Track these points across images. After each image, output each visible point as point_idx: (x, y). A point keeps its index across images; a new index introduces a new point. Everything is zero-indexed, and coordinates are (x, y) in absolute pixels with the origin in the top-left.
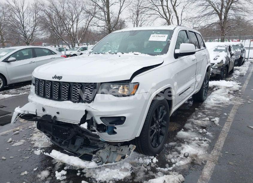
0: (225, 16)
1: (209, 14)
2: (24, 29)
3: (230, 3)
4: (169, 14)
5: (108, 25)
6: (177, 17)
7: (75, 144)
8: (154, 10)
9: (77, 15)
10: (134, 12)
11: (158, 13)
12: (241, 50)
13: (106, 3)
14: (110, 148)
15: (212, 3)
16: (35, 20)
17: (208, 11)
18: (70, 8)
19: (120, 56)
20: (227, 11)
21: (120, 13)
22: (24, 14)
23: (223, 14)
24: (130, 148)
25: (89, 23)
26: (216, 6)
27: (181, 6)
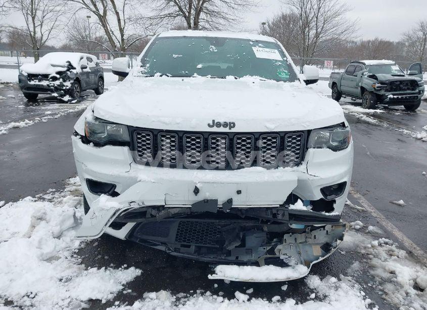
0: (195, 22)
3: (201, 2)
14: (295, 238)
19: (254, 83)
20: (198, 15)
24: (327, 231)
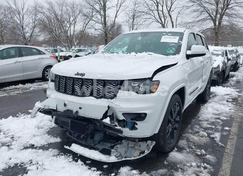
0: (219, 22)
1: (204, 20)
2: (23, 30)
3: (224, 9)
4: (164, 19)
5: (104, 28)
6: (172, 22)
7: (94, 139)
8: (150, 14)
9: (74, 18)
10: (130, 16)
11: (154, 18)
12: (236, 55)
13: (103, 7)
14: (128, 144)
15: (207, 9)
16: (35, 22)
17: (202, 17)
18: (68, 11)
19: (135, 56)
20: (221, 17)
21: (116, 17)
22: (24, 16)
23: (217, 19)
24: (148, 144)
25: (86, 26)
26: (211, 12)
27: (176, 11)
